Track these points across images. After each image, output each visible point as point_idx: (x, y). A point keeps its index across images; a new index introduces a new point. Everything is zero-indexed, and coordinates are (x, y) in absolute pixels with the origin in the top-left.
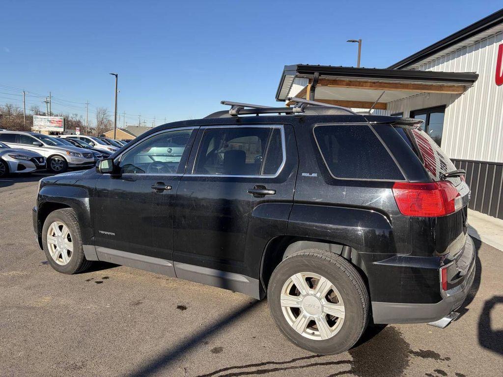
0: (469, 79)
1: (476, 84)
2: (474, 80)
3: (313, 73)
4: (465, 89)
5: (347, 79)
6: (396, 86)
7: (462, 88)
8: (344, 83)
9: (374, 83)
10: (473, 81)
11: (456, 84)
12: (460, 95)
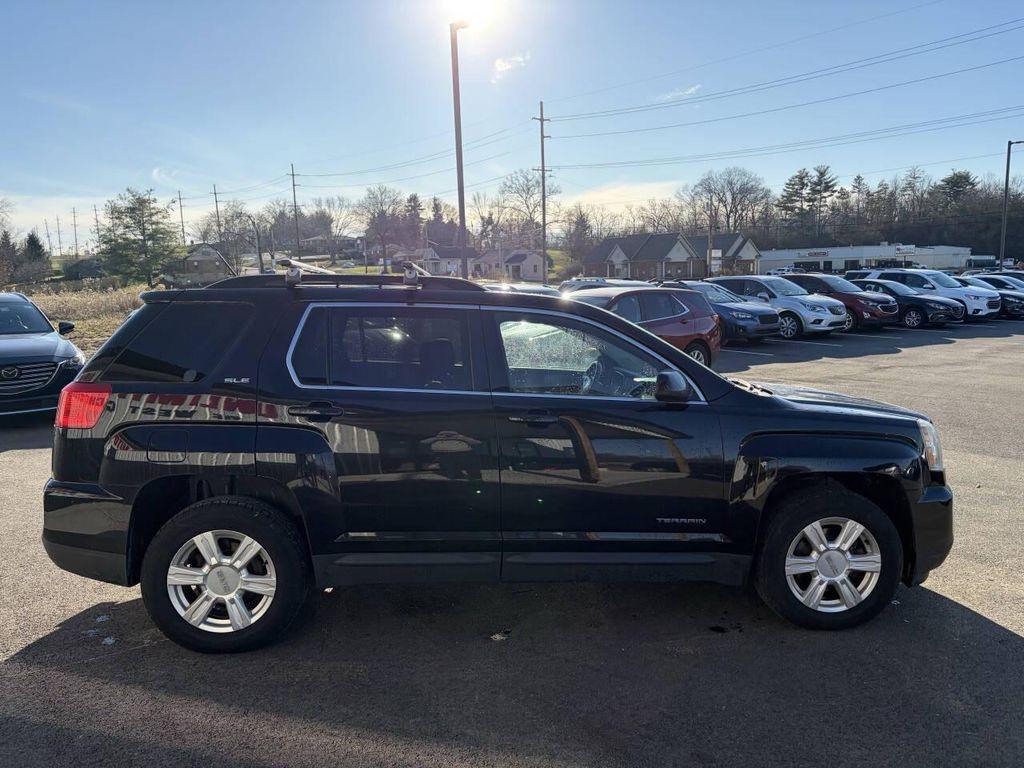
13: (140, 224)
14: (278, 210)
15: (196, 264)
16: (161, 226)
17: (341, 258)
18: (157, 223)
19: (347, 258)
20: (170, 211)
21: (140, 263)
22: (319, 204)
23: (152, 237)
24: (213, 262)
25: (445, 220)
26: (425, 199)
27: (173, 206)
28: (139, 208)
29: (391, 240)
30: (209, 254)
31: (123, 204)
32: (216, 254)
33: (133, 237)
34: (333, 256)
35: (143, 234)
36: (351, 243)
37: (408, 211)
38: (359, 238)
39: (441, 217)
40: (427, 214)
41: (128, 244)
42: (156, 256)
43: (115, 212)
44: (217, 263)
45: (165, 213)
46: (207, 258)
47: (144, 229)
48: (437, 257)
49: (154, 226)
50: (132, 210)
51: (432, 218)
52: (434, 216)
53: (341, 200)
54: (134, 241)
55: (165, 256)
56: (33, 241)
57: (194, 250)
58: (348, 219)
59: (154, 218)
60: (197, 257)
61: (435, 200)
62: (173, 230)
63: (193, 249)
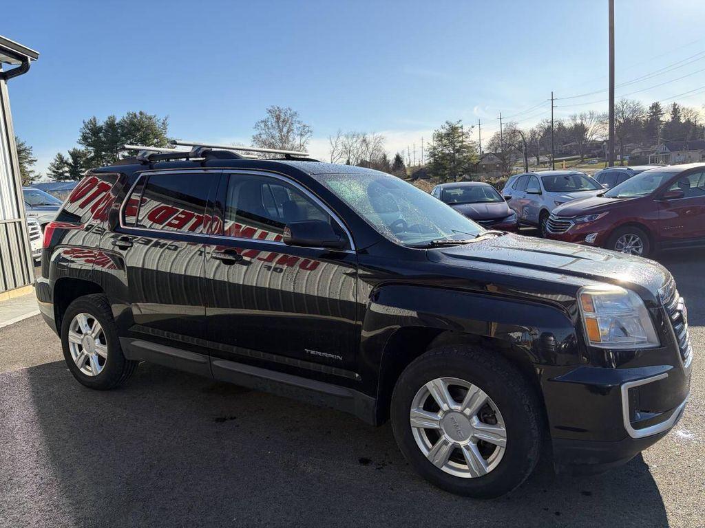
13: (452, 143)
14: (546, 126)
15: (484, 166)
16: (464, 143)
17: (589, 157)
18: (462, 142)
19: (594, 156)
20: (470, 134)
21: (450, 169)
22: (574, 119)
23: (458, 151)
24: (495, 165)
25: (683, 120)
26: (666, 105)
27: (472, 130)
28: (452, 134)
29: (629, 141)
30: (492, 159)
31: (443, 131)
32: (497, 160)
33: (448, 152)
34: (582, 156)
35: (453, 150)
36: (597, 145)
37: (650, 116)
38: (605, 141)
39: (679, 118)
40: (667, 117)
41: (444, 156)
42: (460, 163)
43: (440, 137)
44: (498, 166)
45: (467, 135)
46: (491, 162)
47: (455, 146)
48: (668, 150)
49: (460, 144)
50: (448, 135)
51: (671, 120)
52: (672, 118)
53: (592, 114)
54: (448, 155)
55: (465, 163)
56: (398, 160)
57: (483, 158)
58: (596, 128)
59: (460, 139)
60: (485, 162)
61: (675, 105)
62: (471, 145)
63: (483, 156)
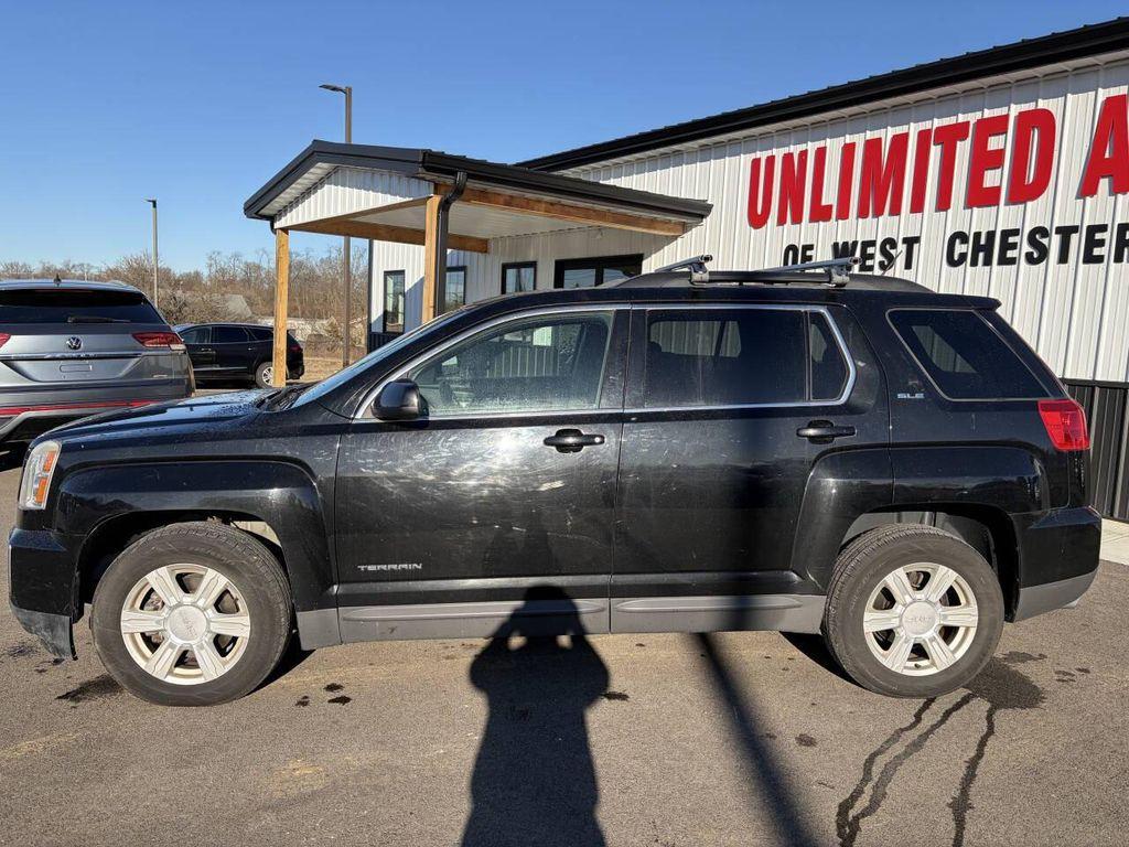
0: (695, 212)
1: (707, 221)
2: (703, 213)
3: (454, 173)
4: (685, 228)
5: (508, 191)
6: (587, 214)
7: (680, 228)
8: (502, 199)
9: (552, 204)
10: (702, 217)
11: (674, 219)
12: (676, 238)
